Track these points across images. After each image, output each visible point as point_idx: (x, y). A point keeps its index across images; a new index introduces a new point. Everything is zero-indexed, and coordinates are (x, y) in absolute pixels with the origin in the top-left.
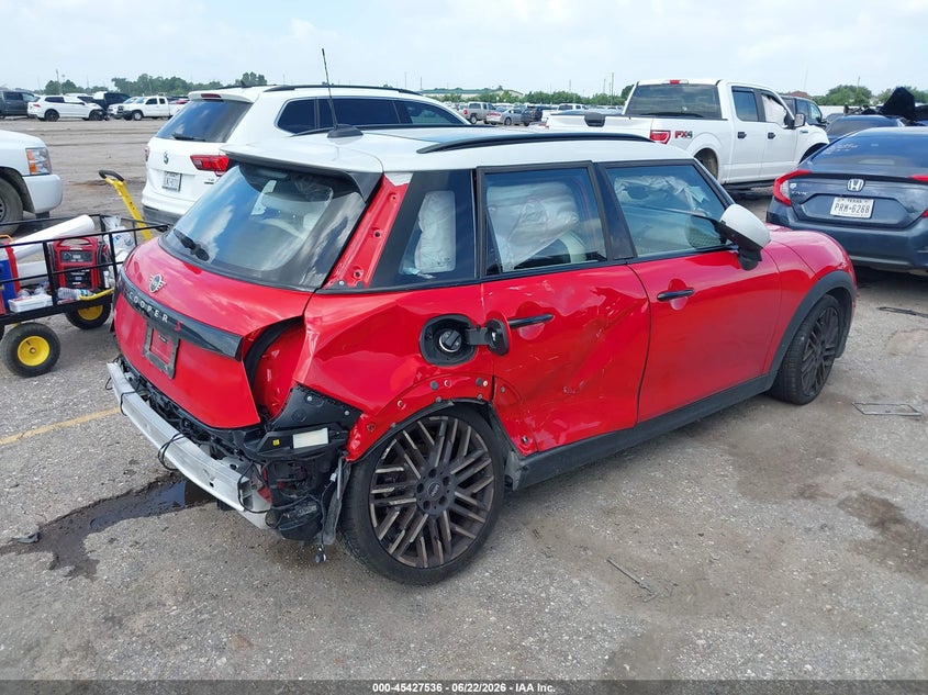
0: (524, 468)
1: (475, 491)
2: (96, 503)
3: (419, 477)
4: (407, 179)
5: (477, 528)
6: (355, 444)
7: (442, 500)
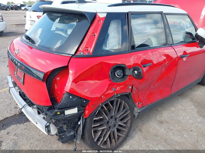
0: (139, 113)
1: (125, 122)
2: (5, 119)
3: (108, 119)
4: (105, 15)
5: (125, 133)
6: (87, 112)
7: (115, 126)
